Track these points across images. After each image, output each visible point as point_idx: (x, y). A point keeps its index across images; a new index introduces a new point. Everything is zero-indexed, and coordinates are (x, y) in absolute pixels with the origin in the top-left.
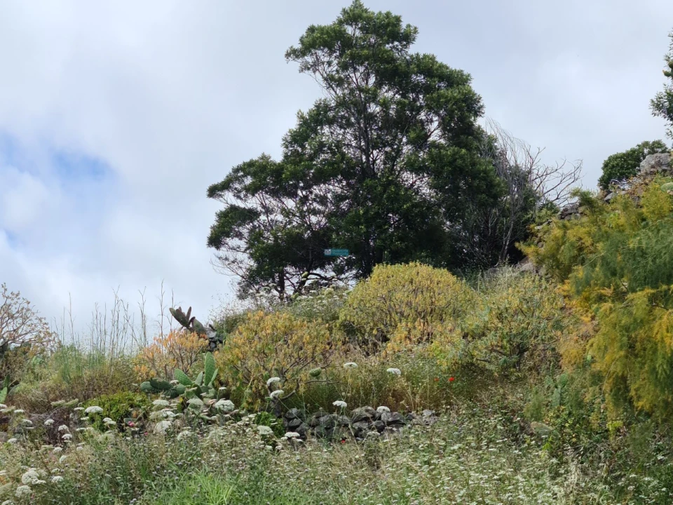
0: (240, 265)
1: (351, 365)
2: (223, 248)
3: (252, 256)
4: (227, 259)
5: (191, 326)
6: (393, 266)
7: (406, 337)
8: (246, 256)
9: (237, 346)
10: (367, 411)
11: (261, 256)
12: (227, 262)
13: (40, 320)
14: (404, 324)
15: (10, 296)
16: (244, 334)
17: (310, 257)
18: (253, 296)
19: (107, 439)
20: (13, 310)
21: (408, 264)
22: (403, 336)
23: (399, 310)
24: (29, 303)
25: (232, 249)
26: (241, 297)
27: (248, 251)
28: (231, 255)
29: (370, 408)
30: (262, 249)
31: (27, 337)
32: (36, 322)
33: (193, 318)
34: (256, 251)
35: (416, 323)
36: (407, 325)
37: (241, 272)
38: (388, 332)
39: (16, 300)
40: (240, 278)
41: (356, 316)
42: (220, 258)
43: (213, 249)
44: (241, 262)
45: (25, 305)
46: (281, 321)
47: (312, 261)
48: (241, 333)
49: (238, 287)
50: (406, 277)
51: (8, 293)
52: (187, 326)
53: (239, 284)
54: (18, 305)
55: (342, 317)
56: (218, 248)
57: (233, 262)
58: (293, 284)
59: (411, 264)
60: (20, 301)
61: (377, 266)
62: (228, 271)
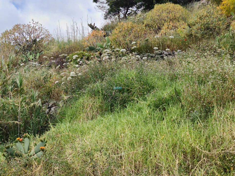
0: (105, 8)
1: (157, 37)
2: (98, 3)
3: (109, 5)
4: (100, 7)
5: (95, 29)
6: (161, 4)
7: (167, 28)
8: (107, 5)
9: (116, 34)
10: (159, 52)
11: (112, 5)
12: (100, 8)
13: (46, 30)
14: (166, 23)
15: (35, 23)
16: (118, 30)
17: (128, 4)
18: (110, 18)
19: (91, 62)
20: (37, 28)
21: (166, 3)
22: (166, 27)
23: (164, 19)
24: (41, 25)
25: (101, 3)
26: (105, 19)
27: (107, 3)
28: (101, 5)
29: (160, 51)
30: (112, 2)
31: (43, 36)
32: (45, 31)
33: (96, 27)
34: (110, 3)
35: (170, 23)
36: (167, 24)
37: (105, 11)
38: (161, 26)
39: (37, 24)
40: (105, 13)
41: (150, 22)
42: (97, 6)
43: (95, 3)
44: (105, 7)
45: (41, 26)
46: (129, 25)
47: (129, 5)
48: (116, 30)
49: (104, 16)
50: (166, 8)
51: (34, 22)
52: (94, 29)
53: (105, 14)
54: (38, 26)
55: (145, 23)
56: (96, 3)
57: (102, 7)
58: (123, 13)
59: (167, 3)
60: (39, 25)
61: (156, 5)
62: (100, 10)
